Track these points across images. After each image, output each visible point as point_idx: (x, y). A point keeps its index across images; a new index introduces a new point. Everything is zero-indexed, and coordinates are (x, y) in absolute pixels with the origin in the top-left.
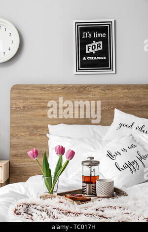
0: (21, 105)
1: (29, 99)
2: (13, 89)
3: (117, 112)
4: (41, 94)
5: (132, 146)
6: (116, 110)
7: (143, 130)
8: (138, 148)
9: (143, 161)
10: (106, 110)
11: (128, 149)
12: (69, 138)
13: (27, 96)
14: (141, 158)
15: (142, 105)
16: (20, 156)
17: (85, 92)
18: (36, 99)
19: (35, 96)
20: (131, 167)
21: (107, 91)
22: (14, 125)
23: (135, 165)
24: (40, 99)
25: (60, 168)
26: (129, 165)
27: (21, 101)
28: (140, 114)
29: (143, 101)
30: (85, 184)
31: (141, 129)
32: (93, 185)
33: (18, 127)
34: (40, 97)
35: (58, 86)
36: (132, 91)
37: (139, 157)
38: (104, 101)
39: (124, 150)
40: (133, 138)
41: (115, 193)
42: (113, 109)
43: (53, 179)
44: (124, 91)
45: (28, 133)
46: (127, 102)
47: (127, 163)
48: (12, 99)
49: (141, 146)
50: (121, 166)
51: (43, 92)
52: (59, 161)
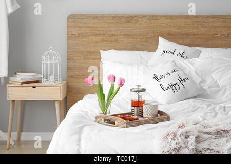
0: (76, 33)
1: (84, 27)
2: (69, 18)
3: (161, 40)
4: (94, 23)
5: (174, 71)
6: (160, 38)
7: (183, 56)
8: (180, 72)
9: (183, 83)
10: (151, 38)
11: (171, 73)
12: (121, 63)
13: (82, 25)
14: (181, 81)
15: (183, 33)
16: (76, 78)
17: (132, 22)
18: (89, 27)
19: (89, 25)
20: (174, 88)
21: (153, 21)
22: (70, 50)
23: (176, 86)
24: (93, 27)
25: (112, 94)
26: (172, 86)
27: (77, 29)
28: (181, 41)
29: (184, 30)
30: (134, 108)
31: (182, 55)
32: (140, 108)
33: (74, 52)
34: (93, 25)
35: (109, 16)
36: (174, 21)
37: (180, 80)
38: (150, 29)
39: (168, 74)
40: (175, 64)
41: (159, 115)
42: (158, 37)
43: (106, 102)
44: (167, 21)
45: (82, 58)
46: (170, 30)
47: (170, 84)
48: (68, 27)
49: (182, 70)
50: (165, 87)
51: (95, 21)
52: (111, 88)
